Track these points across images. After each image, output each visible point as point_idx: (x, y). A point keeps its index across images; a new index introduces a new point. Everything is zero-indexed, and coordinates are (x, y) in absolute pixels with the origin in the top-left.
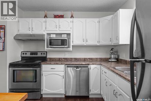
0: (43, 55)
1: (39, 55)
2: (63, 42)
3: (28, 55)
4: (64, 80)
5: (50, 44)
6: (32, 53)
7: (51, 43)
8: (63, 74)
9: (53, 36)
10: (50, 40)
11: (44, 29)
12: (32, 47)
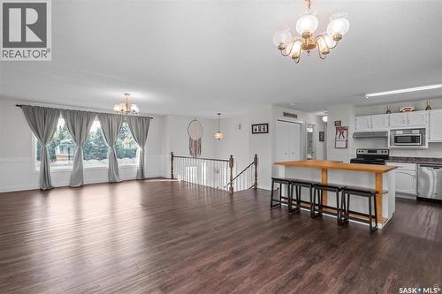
0: (384, 154)
1: (379, 153)
2: (414, 139)
3: (366, 153)
4: (415, 180)
5: (396, 142)
6: (369, 151)
7: (397, 140)
8: (414, 173)
9: (400, 133)
10: (396, 137)
11: (386, 124)
12: (368, 145)
